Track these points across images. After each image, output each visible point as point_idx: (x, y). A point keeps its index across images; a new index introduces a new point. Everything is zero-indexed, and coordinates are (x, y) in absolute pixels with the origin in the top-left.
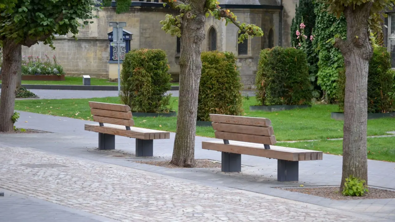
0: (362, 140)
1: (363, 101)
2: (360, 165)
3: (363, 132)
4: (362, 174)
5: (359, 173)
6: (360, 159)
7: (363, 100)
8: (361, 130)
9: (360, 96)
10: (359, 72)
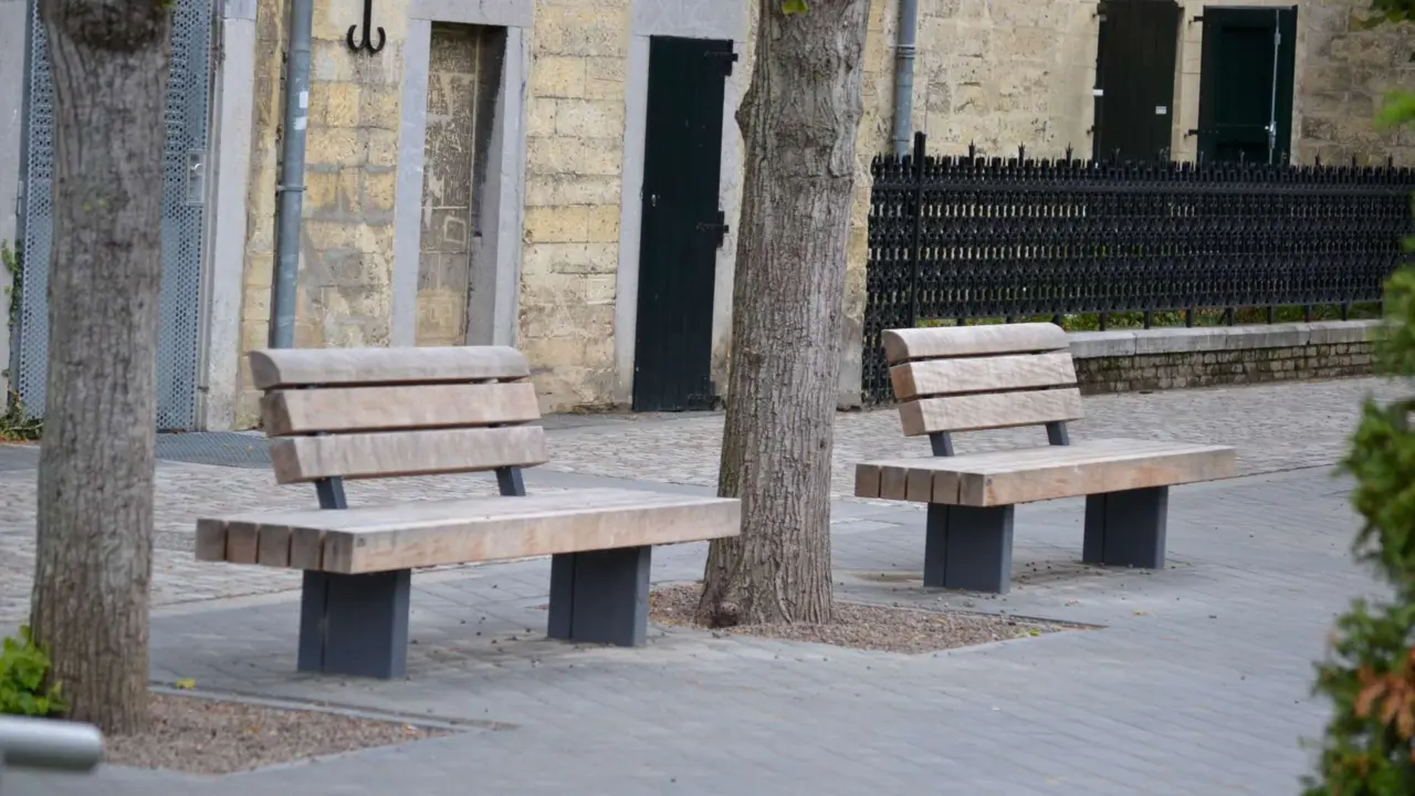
0: (74, 451)
1: (88, 257)
2: (59, 579)
3: (84, 411)
4: (66, 625)
5: (52, 618)
6: (61, 549)
7: (86, 251)
8: (73, 400)
9: (74, 230)
10: (67, 104)
